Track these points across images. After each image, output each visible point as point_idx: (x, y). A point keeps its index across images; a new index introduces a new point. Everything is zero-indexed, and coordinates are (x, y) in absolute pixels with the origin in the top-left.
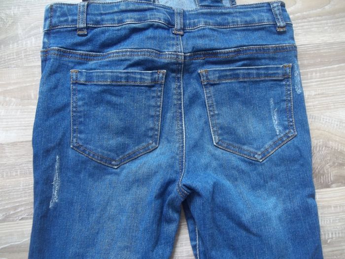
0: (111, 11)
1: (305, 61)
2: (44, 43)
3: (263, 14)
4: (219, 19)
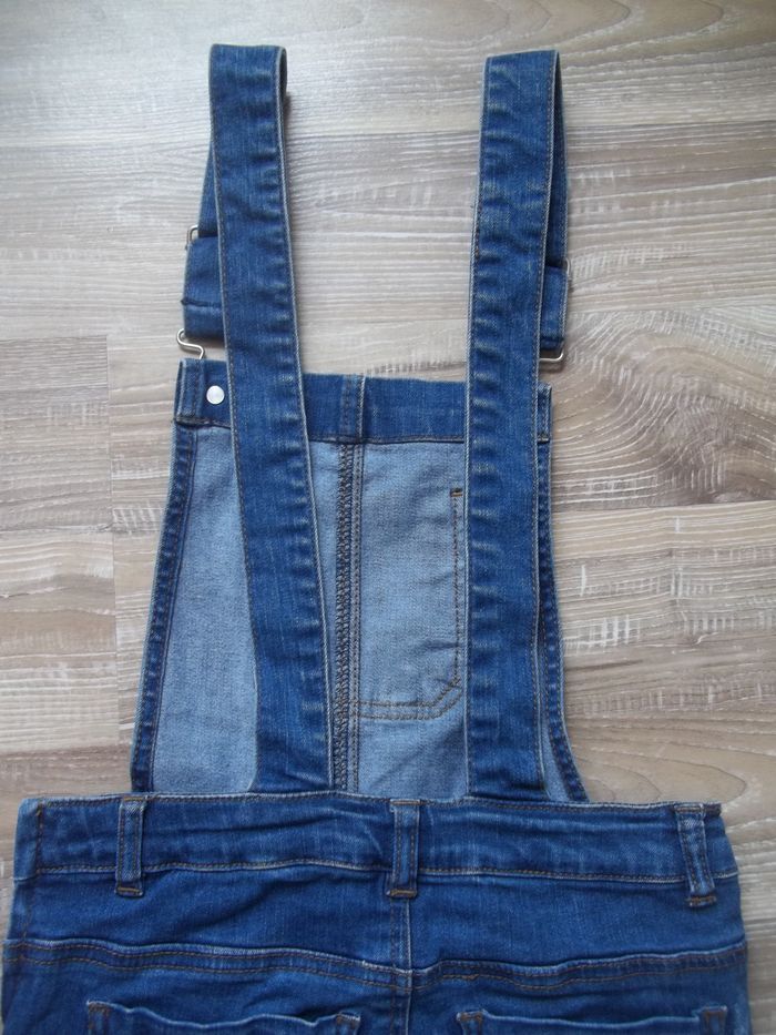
0: (211, 825)
1: (765, 973)
2: (15, 917)
3: (653, 848)
4: (524, 848)
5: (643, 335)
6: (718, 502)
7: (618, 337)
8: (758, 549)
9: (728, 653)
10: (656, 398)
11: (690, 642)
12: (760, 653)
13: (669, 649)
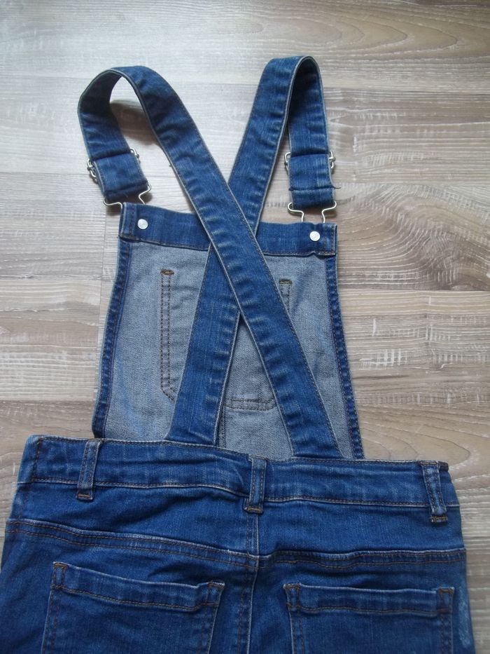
2: (15, 506)
3: (408, 486)
4: (328, 486)
5: (411, 198)
6: (454, 290)
7: (397, 198)
8: (477, 318)
9: (459, 375)
10: (418, 231)
11: (437, 367)
12: (478, 377)
13: (424, 370)
